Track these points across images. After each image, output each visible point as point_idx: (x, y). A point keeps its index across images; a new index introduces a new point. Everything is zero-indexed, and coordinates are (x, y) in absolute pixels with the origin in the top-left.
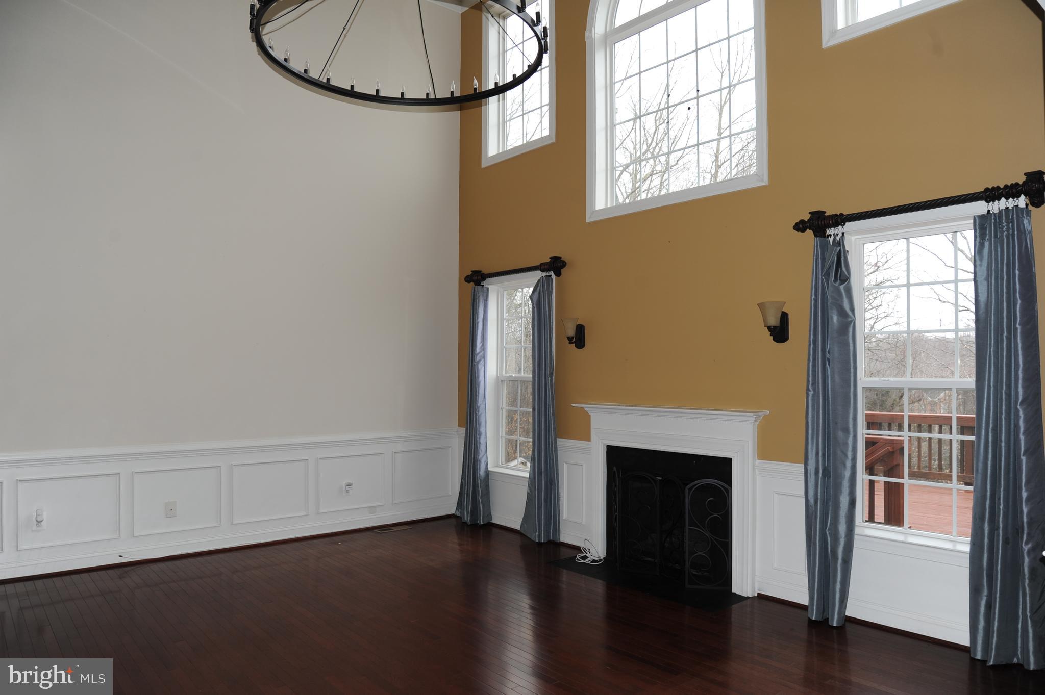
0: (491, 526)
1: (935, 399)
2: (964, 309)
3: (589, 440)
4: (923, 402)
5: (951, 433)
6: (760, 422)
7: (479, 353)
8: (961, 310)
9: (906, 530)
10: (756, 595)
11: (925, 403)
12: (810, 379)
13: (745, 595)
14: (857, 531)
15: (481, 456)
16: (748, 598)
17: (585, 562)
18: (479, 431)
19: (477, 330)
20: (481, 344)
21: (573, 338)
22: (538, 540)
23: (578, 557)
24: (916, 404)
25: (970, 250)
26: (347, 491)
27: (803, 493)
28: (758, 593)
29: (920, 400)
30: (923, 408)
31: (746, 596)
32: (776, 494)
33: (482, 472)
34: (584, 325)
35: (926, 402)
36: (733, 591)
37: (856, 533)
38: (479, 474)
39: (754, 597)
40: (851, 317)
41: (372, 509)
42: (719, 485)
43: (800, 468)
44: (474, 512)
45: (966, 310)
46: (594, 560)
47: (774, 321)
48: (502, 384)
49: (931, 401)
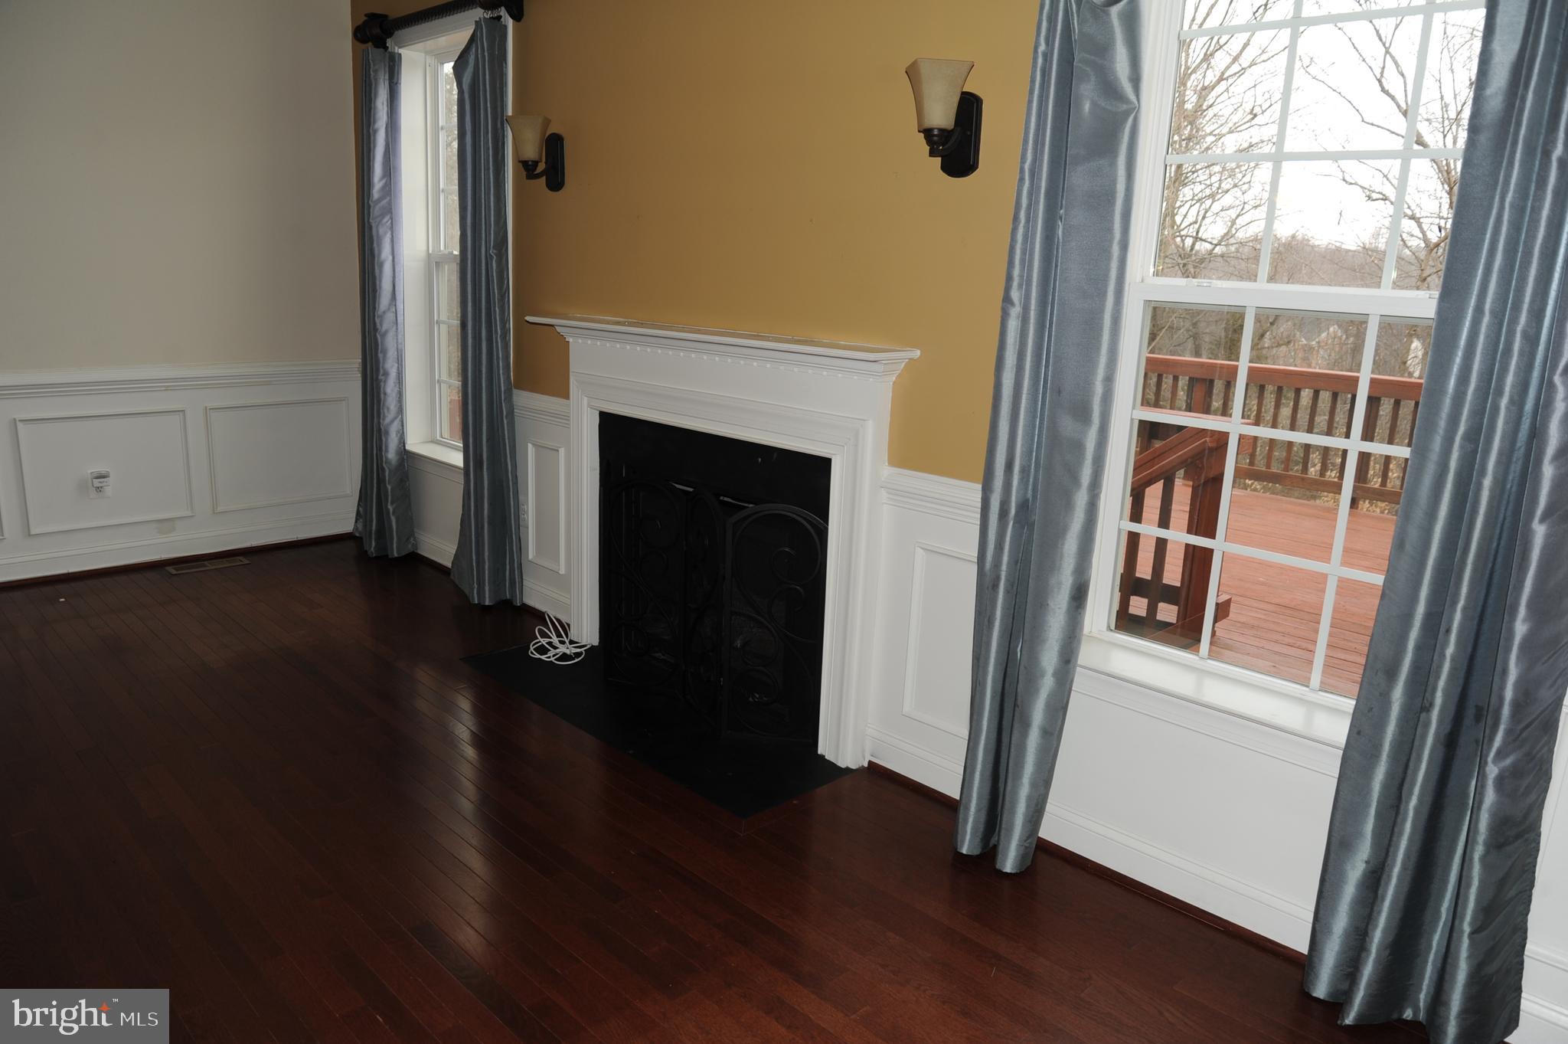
0: (415, 561)
1: (1313, 340)
2: (1381, 196)
3: (567, 396)
4: (1294, 345)
5: (1348, 436)
6: (899, 376)
7: (379, 200)
8: (1374, 198)
9: (1202, 662)
10: (866, 765)
11: (1297, 347)
12: (1016, 272)
13: (842, 764)
14: (1087, 655)
15: (387, 420)
16: (848, 770)
17: (543, 657)
18: (383, 367)
19: (374, 147)
20: (384, 181)
21: (536, 163)
22: (478, 600)
23: (532, 649)
24: (1284, 348)
25: (1406, 96)
26: (99, 489)
27: (974, 553)
28: (870, 763)
29: (1289, 342)
30: (1293, 354)
31: (843, 766)
32: (921, 551)
33: (391, 454)
34: (564, 135)
35: (1299, 345)
36: (819, 753)
37: (1080, 661)
38: (386, 458)
39: (861, 770)
40: (1128, 101)
41: (166, 524)
42: (805, 519)
43: (973, 493)
44: (382, 533)
45: (1382, 199)
46: (564, 654)
47: (942, 115)
48: (437, 270)
49: (1306, 345)
